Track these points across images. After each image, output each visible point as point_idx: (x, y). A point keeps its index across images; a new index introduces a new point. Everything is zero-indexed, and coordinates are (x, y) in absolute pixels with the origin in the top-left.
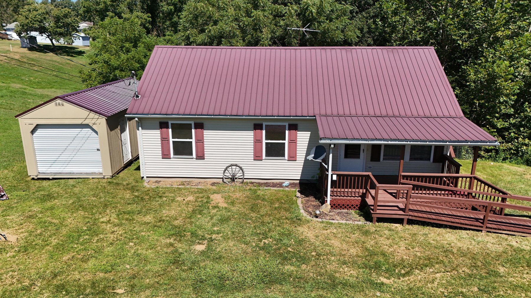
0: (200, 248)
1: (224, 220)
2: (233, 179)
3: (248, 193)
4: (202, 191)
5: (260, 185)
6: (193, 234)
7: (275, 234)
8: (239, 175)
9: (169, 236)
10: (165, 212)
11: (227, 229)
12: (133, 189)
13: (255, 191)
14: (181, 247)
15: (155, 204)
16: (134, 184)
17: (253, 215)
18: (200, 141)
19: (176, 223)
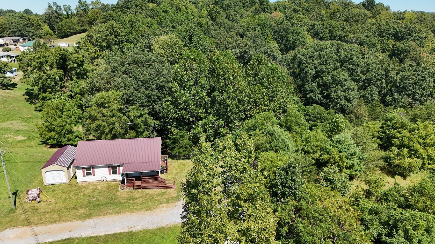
0: (94, 199)
1: (100, 193)
2: (104, 180)
3: (107, 185)
4: (95, 185)
5: (111, 181)
6: (93, 196)
7: (111, 195)
8: (105, 179)
9: (87, 197)
10: (86, 192)
11: (100, 195)
12: (76, 186)
13: (109, 184)
14: (90, 199)
15: (83, 190)
16: (76, 184)
17: (107, 191)
18: (94, 171)
19: (88, 194)
